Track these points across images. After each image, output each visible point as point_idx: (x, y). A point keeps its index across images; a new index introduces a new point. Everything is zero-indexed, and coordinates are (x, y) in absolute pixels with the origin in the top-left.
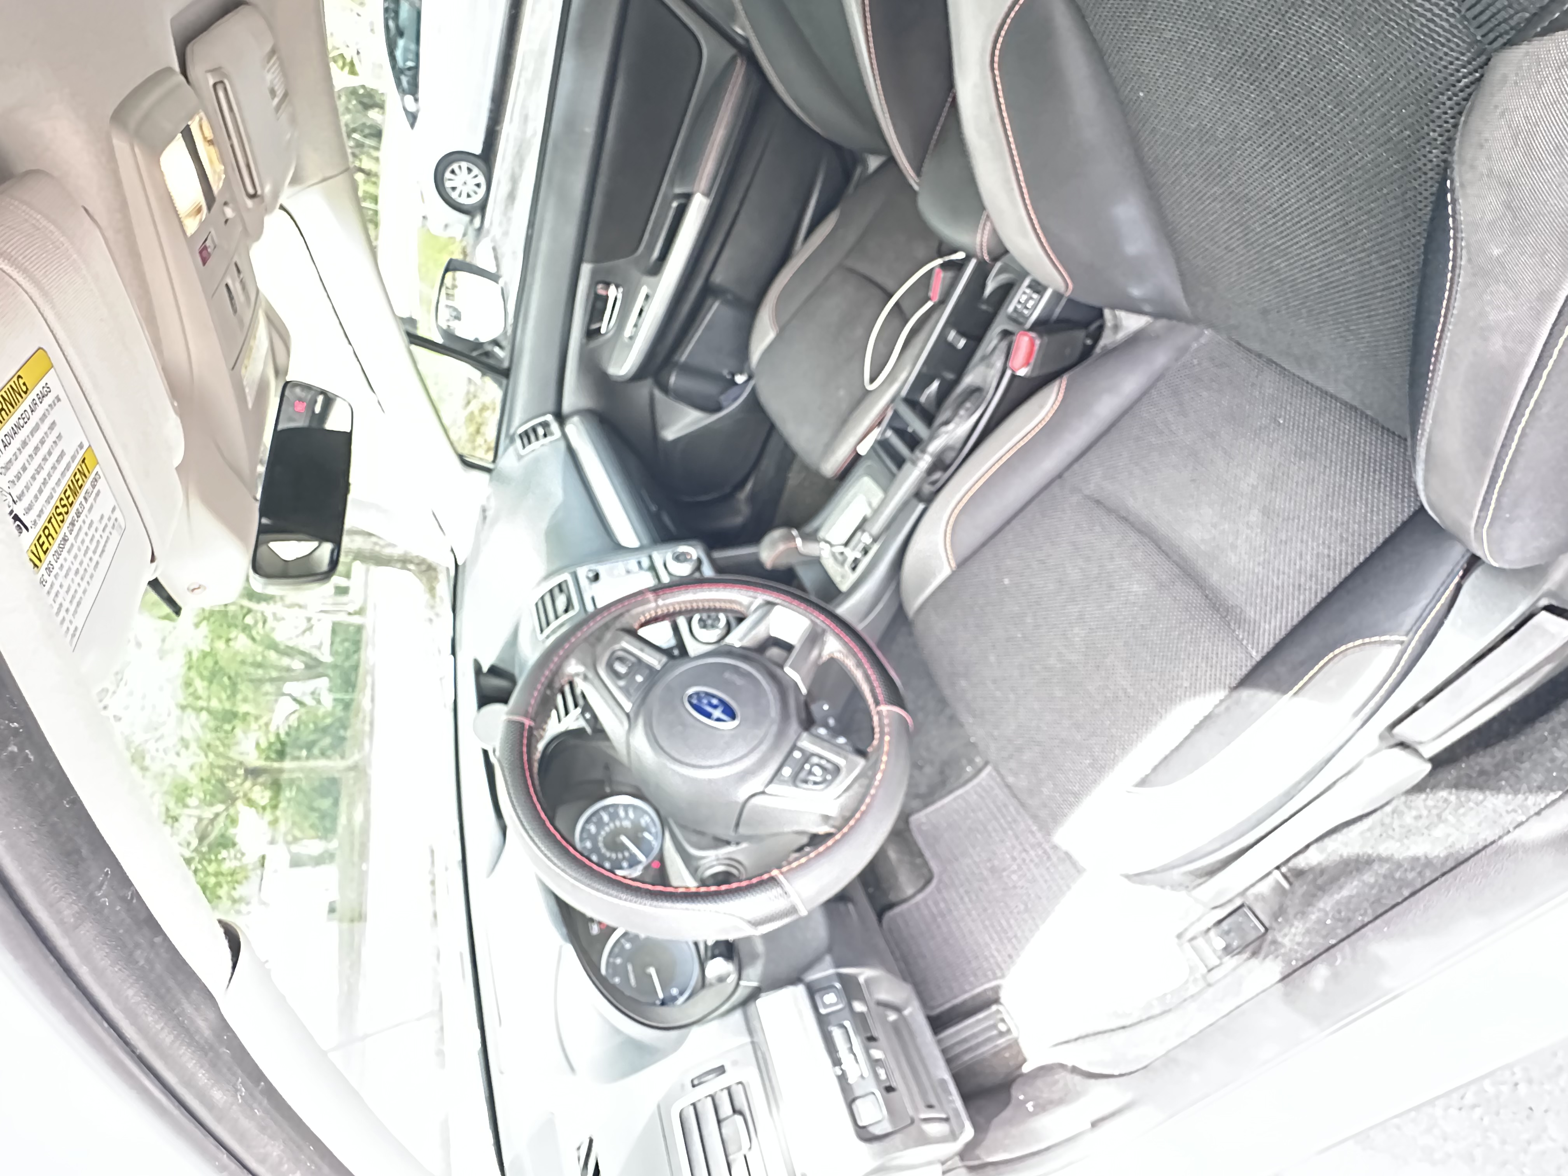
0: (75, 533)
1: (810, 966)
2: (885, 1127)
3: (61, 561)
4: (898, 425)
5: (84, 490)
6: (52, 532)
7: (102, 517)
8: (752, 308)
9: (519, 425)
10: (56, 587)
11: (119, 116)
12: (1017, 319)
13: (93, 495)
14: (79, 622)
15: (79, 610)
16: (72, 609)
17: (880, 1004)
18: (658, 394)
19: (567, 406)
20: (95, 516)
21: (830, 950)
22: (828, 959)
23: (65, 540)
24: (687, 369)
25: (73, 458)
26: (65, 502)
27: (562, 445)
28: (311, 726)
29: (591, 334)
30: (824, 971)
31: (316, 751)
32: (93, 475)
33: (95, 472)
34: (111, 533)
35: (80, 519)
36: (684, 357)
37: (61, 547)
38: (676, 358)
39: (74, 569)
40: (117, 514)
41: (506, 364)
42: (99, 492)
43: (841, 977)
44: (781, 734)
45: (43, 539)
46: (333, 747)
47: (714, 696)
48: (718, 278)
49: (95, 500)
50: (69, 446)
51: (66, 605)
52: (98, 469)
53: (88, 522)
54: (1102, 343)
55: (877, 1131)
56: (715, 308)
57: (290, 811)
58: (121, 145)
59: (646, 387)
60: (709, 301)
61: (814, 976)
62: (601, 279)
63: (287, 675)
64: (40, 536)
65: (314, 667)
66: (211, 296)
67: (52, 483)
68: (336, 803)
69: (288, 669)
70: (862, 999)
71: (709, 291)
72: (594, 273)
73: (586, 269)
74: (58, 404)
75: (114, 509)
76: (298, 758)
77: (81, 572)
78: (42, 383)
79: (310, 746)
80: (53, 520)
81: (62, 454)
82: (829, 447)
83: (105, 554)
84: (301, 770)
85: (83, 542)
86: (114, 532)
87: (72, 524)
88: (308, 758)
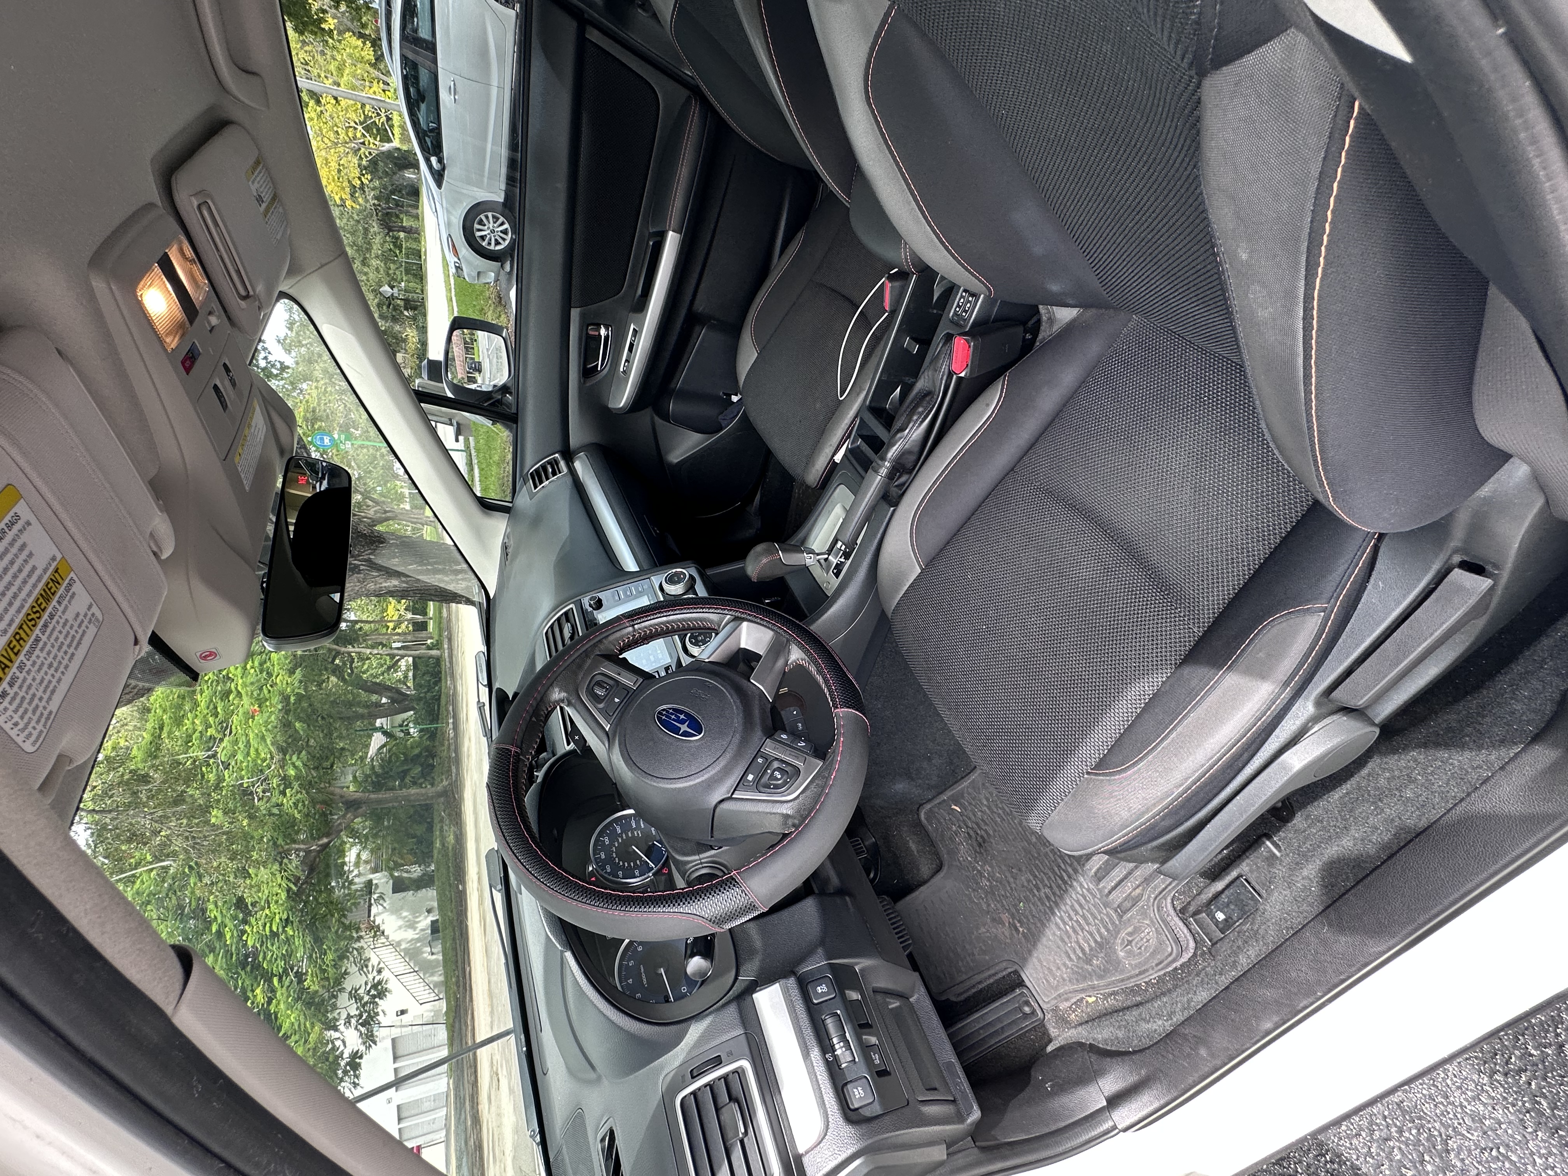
0: (47, 634)
1: (803, 958)
2: (877, 1109)
3: (34, 658)
4: (865, 433)
5: (58, 595)
6: (23, 635)
7: (78, 615)
8: (734, 331)
9: (531, 464)
10: (29, 681)
11: (97, 260)
12: (957, 322)
13: (68, 598)
14: (54, 706)
15: (54, 697)
16: (46, 697)
17: (876, 991)
18: (657, 419)
19: (575, 440)
20: (70, 615)
21: (822, 943)
22: (820, 951)
23: (37, 640)
24: (685, 395)
25: (45, 570)
26: (38, 608)
27: (569, 480)
28: (402, 757)
29: (587, 372)
30: (816, 963)
31: (408, 780)
32: (67, 581)
33: (69, 578)
34: (87, 627)
35: (54, 621)
36: (680, 382)
37: (33, 647)
38: (672, 386)
39: (47, 662)
40: (95, 609)
41: (514, 410)
42: (74, 594)
43: (833, 968)
44: (744, 741)
45: (15, 642)
46: (423, 775)
47: (681, 712)
48: (700, 306)
49: (69, 602)
50: (40, 561)
51: (39, 694)
52: (72, 575)
53: (62, 621)
54: (1040, 337)
55: (867, 1112)
56: (702, 336)
57: (389, 839)
58: (99, 284)
59: (646, 416)
60: (697, 329)
61: (807, 968)
62: (590, 322)
63: (377, 710)
64: (11, 641)
65: (400, 701)
66: (196, 400)
67: (23, 595)
68: (430, 829)
69: (378, 705)
70: (858, 988)
71: (694, 320)
72: (583, 316)
73: (575, 313)
74: (29, 528)
75: (90, 607)
76: (393, 789)
77: (55, 665)
78: (11, 513)
79: (403, 775)
80: (25, 627)
81: (34, 568)
82: (810, 459)
83: (81, 646)
84: (396, 799)
85: (57, 639)
86: (91, 626)
87: (45, 626)
88: (401, 788)
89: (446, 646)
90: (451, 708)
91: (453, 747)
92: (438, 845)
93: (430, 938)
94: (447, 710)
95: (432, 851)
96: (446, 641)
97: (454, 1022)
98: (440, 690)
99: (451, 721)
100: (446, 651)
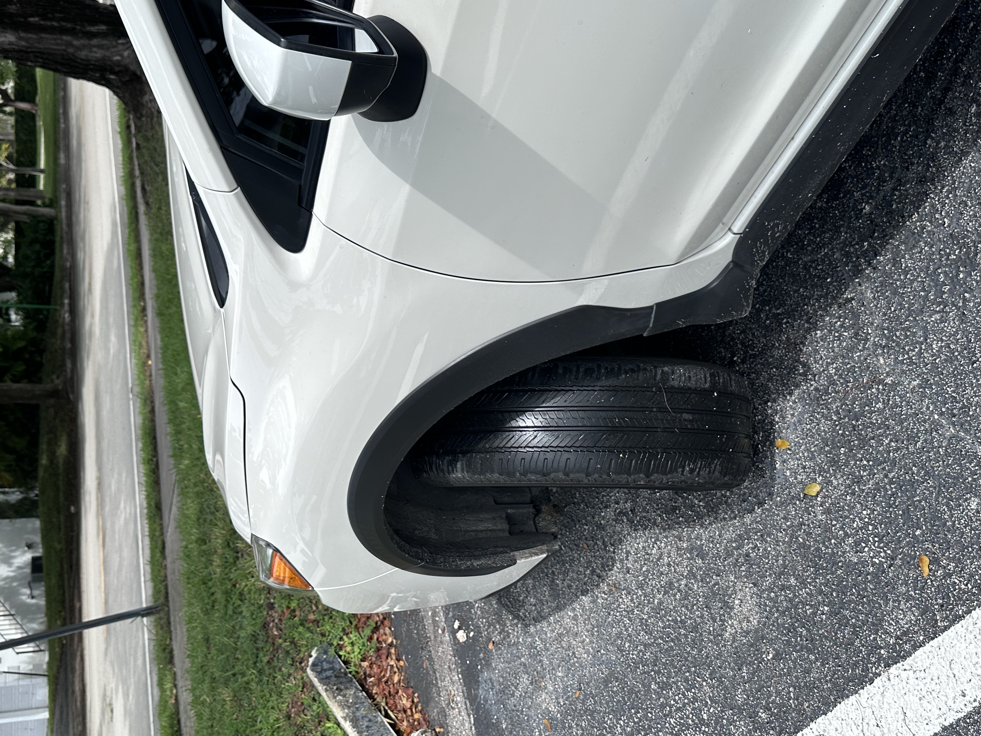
89: (63, 203)
90: (67, 286)
91: (68, 335)
92: (44, 461)
93: (29, 579)
94: (62, 288)
95: (36, 470)
96: (63, 196)
97: (58, 672)
98: (52, 266)
99: (66, 301)
100: (64, 210)
